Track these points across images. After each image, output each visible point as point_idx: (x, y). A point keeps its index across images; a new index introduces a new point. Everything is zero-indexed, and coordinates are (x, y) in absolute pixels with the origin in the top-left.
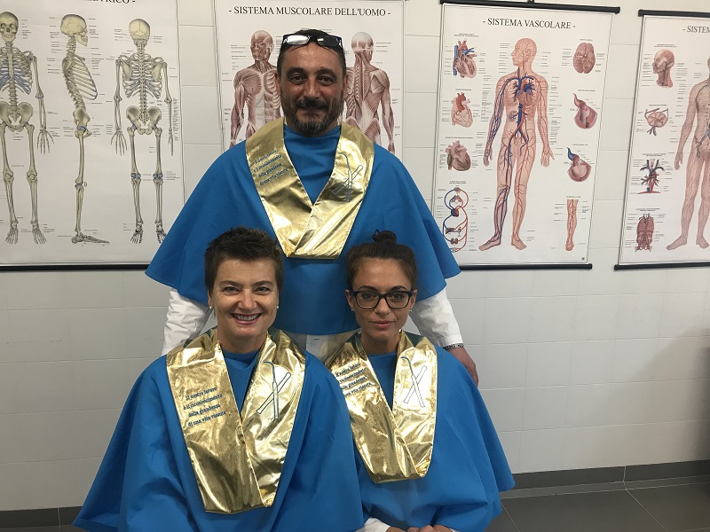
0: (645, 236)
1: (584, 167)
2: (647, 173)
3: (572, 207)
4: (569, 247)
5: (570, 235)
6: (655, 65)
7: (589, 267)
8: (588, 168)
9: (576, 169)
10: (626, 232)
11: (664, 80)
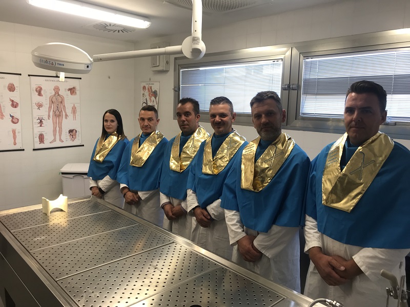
0: (41, 139)
1: (17, 120)
2: (39, 121)
3: (14, 132)
4: (15, 144)
5: (15, 140)
6: (36, 90)
7: (23, 150)
8: (18, 120)
9: (13, 120)
10: (35, 139)
11: (40, 94)
